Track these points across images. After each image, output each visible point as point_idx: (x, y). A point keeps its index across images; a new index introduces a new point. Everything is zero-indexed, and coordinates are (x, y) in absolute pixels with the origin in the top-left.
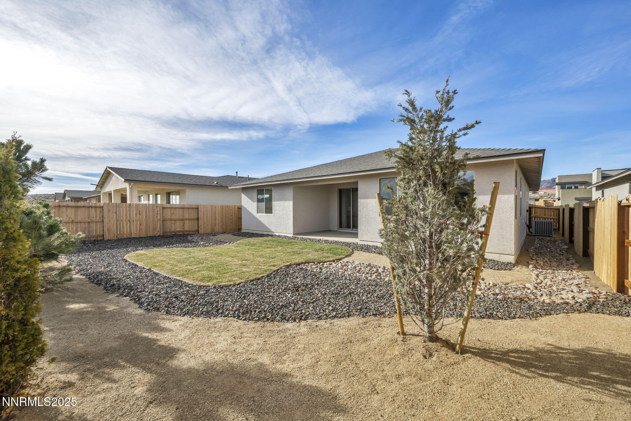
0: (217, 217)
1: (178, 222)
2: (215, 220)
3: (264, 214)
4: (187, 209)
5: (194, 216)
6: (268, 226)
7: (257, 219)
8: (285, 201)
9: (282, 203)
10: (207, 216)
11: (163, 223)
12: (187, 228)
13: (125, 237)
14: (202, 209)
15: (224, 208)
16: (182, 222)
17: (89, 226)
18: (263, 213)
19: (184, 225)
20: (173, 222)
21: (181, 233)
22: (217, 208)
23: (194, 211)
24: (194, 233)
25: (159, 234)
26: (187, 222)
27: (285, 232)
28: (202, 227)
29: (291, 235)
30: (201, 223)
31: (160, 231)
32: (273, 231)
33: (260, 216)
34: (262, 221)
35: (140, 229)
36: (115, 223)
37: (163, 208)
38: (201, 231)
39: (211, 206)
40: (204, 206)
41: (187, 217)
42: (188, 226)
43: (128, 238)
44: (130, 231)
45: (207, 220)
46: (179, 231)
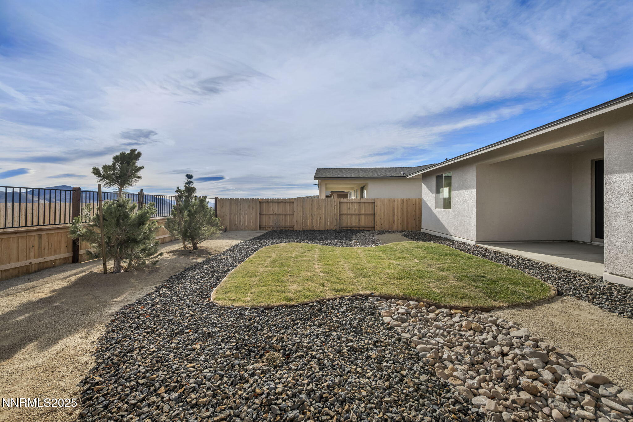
0: (396, 213)
1: (354, 217)
2: (394, 216)
3: (443, 209)
4: (363, 204)
5: (369, 211)
6: (446, 226)
7: (435, 216)
8: (467, 189)
9: (462, 192)
10: (384, 211)
11: (340, 217)
12: (362, 224)
13: (308, 229)
14: (379, 204)
15: (405, 201)
16: (358, 217)
17: (285, 218)
18: (441, 208)
19: (359, 220)
20: (349, 217)
21: (357, 229)
22: (396, 202)
23: (371, 205)
24: (370, 229)
25: (335, 228)
26: (363, 217)
27: (465, 237)
28: (378, 223)
29: (473, 243)
30: (377, 218)
31: (337, 225)
32: (452, 234)
33: (438, 212)
34: (440, 219)
35: (320, 222)
36: (302, 216)
37: (339, 202)
38: (377, 228)
39: (389, 200)
40: (380, 199)
41: (363, 211)
42: (364, 221)
43: (310, 230)
44: (312, 223)
45: (384, 216)
46: (355, 227)
